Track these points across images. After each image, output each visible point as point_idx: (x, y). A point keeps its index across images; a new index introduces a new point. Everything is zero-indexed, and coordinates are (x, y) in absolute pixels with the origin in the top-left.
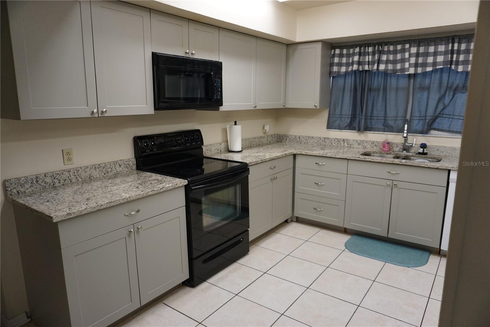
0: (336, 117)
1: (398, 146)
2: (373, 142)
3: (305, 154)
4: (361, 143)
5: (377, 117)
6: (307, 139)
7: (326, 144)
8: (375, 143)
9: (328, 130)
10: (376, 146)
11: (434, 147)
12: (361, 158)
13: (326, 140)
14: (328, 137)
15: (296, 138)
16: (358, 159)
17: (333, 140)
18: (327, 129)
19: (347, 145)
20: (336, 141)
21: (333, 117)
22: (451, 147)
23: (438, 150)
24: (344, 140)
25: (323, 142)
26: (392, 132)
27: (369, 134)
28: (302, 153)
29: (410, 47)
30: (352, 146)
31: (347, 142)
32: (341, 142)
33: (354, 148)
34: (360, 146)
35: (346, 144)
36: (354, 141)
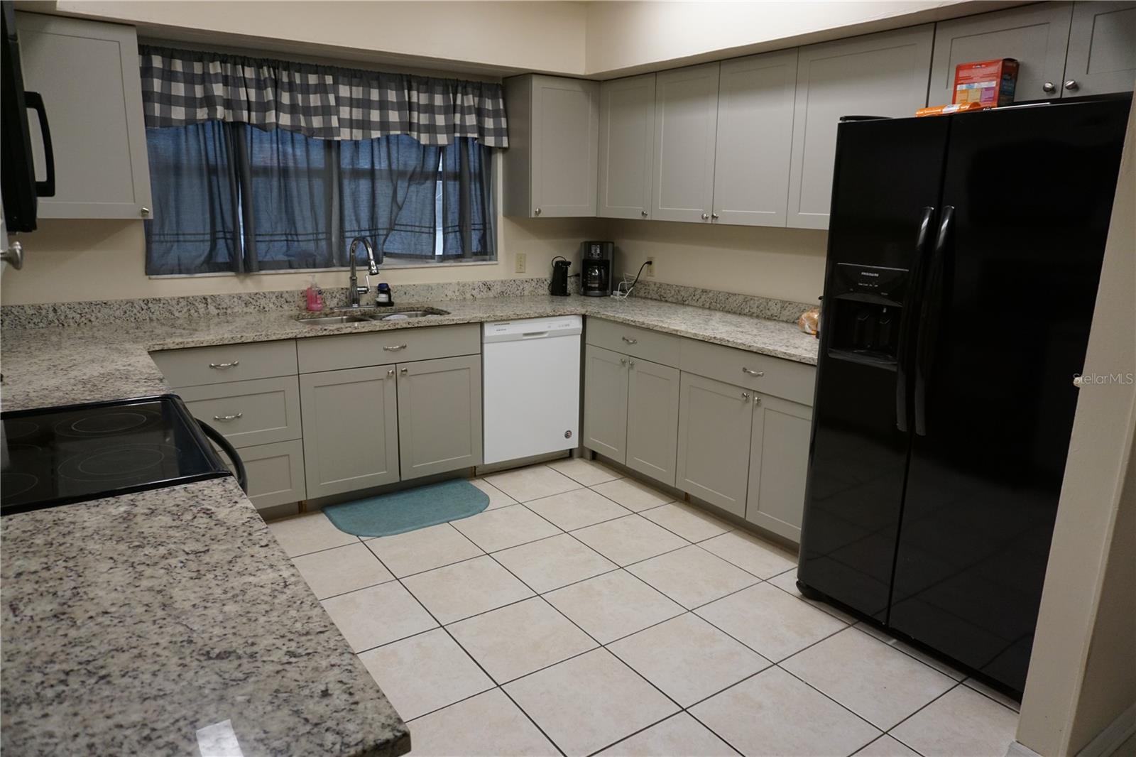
0: (167, 242)
1: (334, 295)
2: (280, 295)
3: (177, 347)
4: (251, 300)
5: (271, 235)
6: (86, 310)
7: (154, 317)
8: (285, 296)
9: (150, 279)
10: (287, 302)
11: (399, 288)
12: (330, 330)
13: (150, 305)
14: (157, 297)
15: (44, 312)
16: (325, 333)
17: (174, 302)
18: (148, 277)
19: (216, 312)
20: (183, 303)
21: (162, 242)
22: (425, 285)
23: (405, 293)
24: (204, 298)
25: (143, 312)
26: (314, 268)
27: (265, 277)
28: (166, 347)
29: (336, 82)
30: (229, 311)
31: (214, 304)
32: (197, 304)
33: (234, 315)
34: (250, 309)
35: (213, 308)
36: (233, 297)
